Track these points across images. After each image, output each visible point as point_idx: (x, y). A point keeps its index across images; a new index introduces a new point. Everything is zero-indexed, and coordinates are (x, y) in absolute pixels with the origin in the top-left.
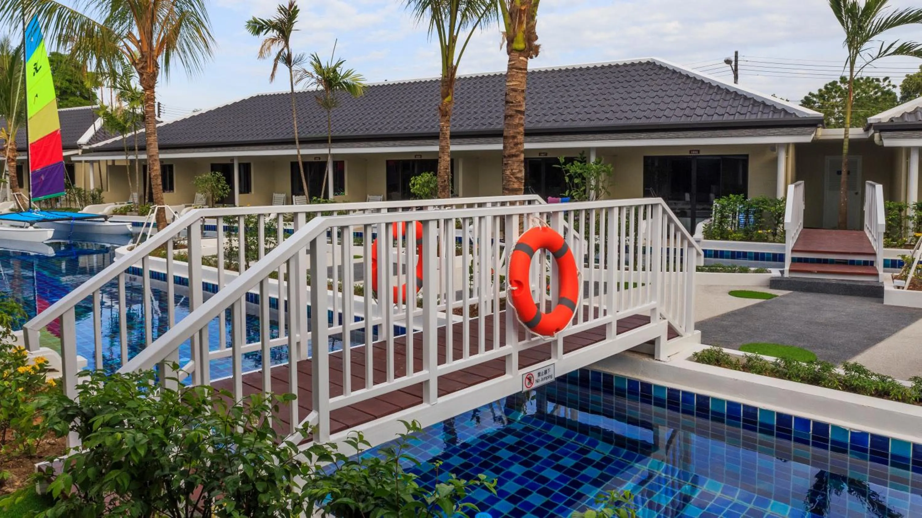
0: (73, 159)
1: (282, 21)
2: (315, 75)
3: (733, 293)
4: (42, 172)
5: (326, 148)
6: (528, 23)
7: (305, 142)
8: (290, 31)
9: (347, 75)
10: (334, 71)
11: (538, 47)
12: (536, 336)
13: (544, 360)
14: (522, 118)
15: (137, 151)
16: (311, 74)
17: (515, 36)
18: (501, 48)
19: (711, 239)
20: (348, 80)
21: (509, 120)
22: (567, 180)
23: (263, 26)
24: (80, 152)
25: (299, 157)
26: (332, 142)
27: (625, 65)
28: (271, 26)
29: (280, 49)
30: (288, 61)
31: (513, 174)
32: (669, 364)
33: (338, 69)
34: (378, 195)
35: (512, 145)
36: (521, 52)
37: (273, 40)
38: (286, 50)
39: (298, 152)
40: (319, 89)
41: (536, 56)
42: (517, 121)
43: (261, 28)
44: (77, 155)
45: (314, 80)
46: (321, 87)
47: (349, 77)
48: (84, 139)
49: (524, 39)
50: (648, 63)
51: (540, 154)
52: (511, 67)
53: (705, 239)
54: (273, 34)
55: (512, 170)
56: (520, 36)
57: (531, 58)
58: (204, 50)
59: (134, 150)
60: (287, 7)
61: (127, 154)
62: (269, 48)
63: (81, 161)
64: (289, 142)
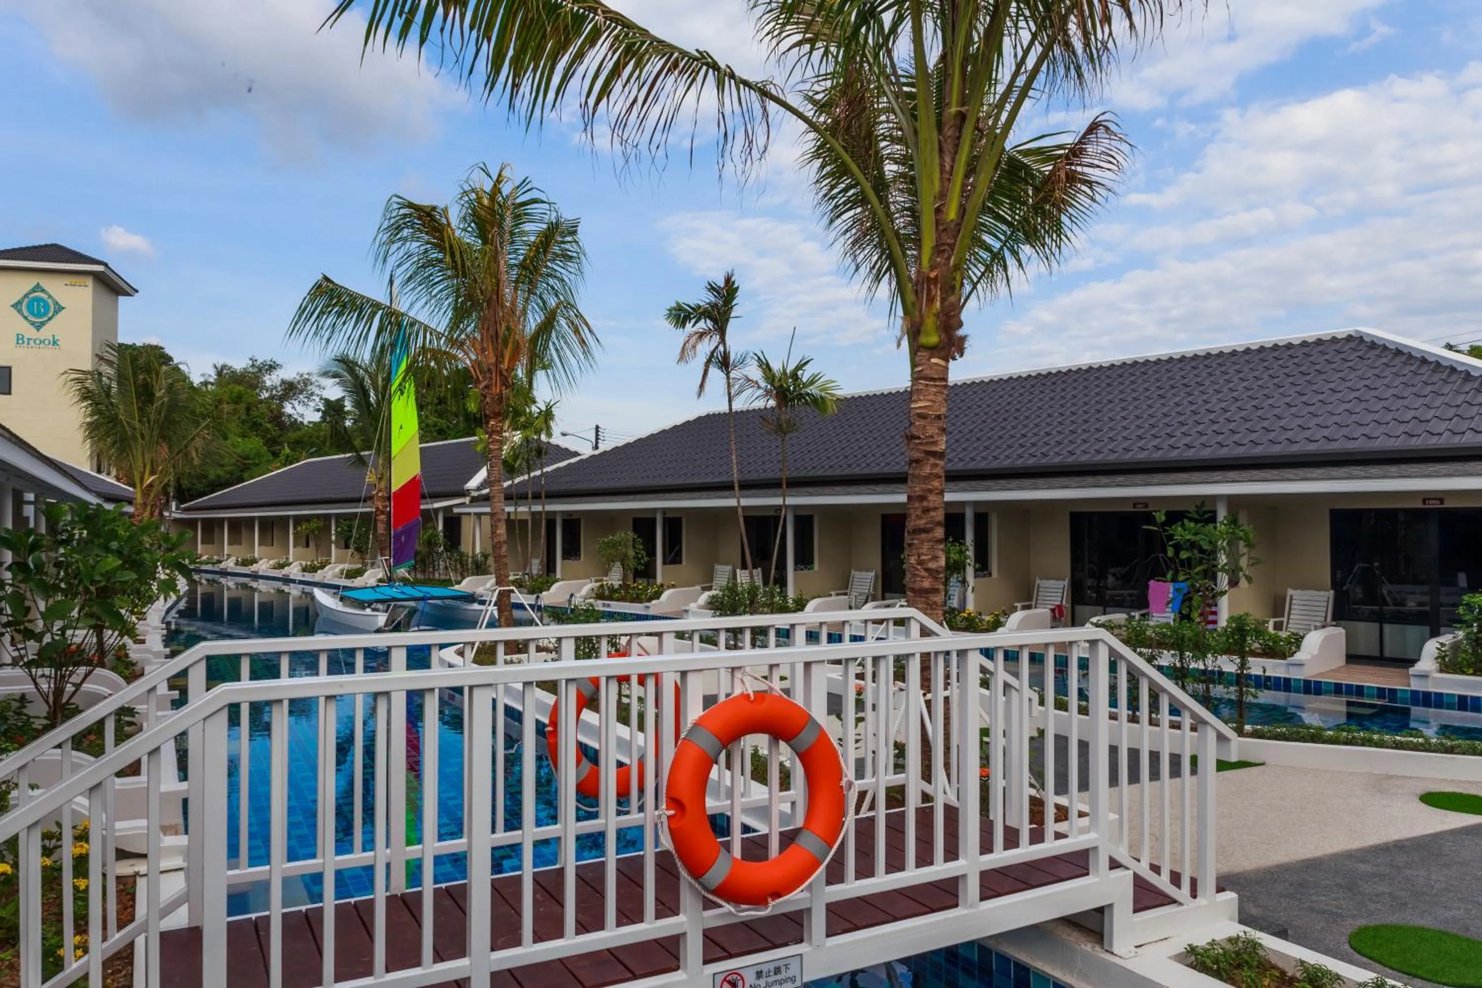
0: (456, 510)
1: (714, 306)
2: (763, 384)
3: (1432, 799)
4: (402, 533)
5: (778, 496)
6: (943, 300)
7: (748, 486)
8: (727, 320)
9: (812, 382)
10: (795, 375)
11: (963, 339)
12: (720, 906)
13: (786, 945)
14: (936, 465)
15: (530, 500)
16: (757, 383)
17: (921, 323)
18: (899, 345)
19: (1455, 672)
20: (813, 390)
21: (915, 469)
22: (1170, 552)
23: (690, 313)
24: (467, 500)
25: (740, 510)
26: (787, 487)
27: (1304, 344)
28: (700, 313)
29: (712, 348)
30: (725, 363)
31: (921, 563)
32: (1130, 965)
33: (800, 373)
34: (867, 571)
35: (919, 512)
36: (933, 350)
37: (701, 335)
38: (721, 348)
39: (738, 502)
40: (768, 407)
41: (961, 355)
42: (927, 470)
43: (687, 318)
44: (462, 505)
45: (760, 392)
46: (772, 403)
47: (816, 384)
48: (474, 483)
49: (938, 328)
50: (1350, 338)
51: (1134, 506)
52: (916, 377)
53: (1441, 671)
54: (704, 325)
55: (919, 556)
56: (930, 323)
57: (954, 359)
58: (582, 357)
59: (527, 498)
60: (722, 284)
61: (516, 504)
62: (694, 347)
63: (469, 514)
64: (725, 488)
